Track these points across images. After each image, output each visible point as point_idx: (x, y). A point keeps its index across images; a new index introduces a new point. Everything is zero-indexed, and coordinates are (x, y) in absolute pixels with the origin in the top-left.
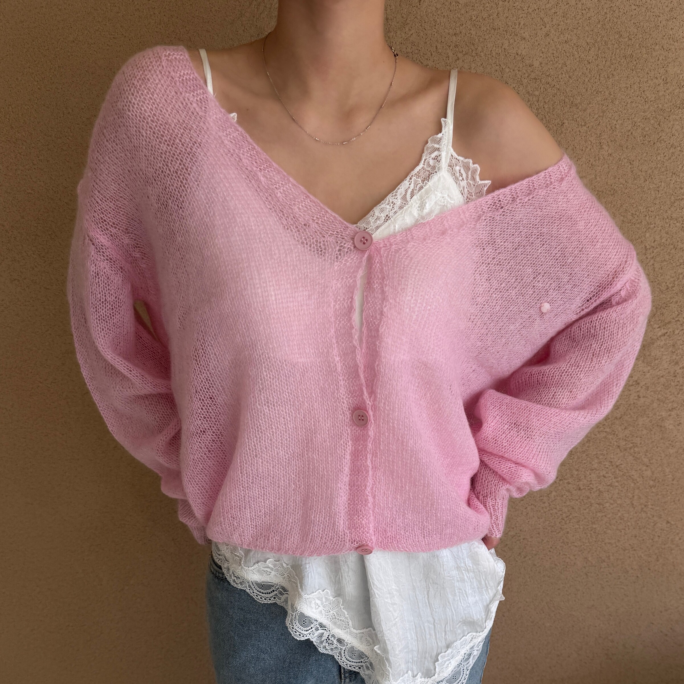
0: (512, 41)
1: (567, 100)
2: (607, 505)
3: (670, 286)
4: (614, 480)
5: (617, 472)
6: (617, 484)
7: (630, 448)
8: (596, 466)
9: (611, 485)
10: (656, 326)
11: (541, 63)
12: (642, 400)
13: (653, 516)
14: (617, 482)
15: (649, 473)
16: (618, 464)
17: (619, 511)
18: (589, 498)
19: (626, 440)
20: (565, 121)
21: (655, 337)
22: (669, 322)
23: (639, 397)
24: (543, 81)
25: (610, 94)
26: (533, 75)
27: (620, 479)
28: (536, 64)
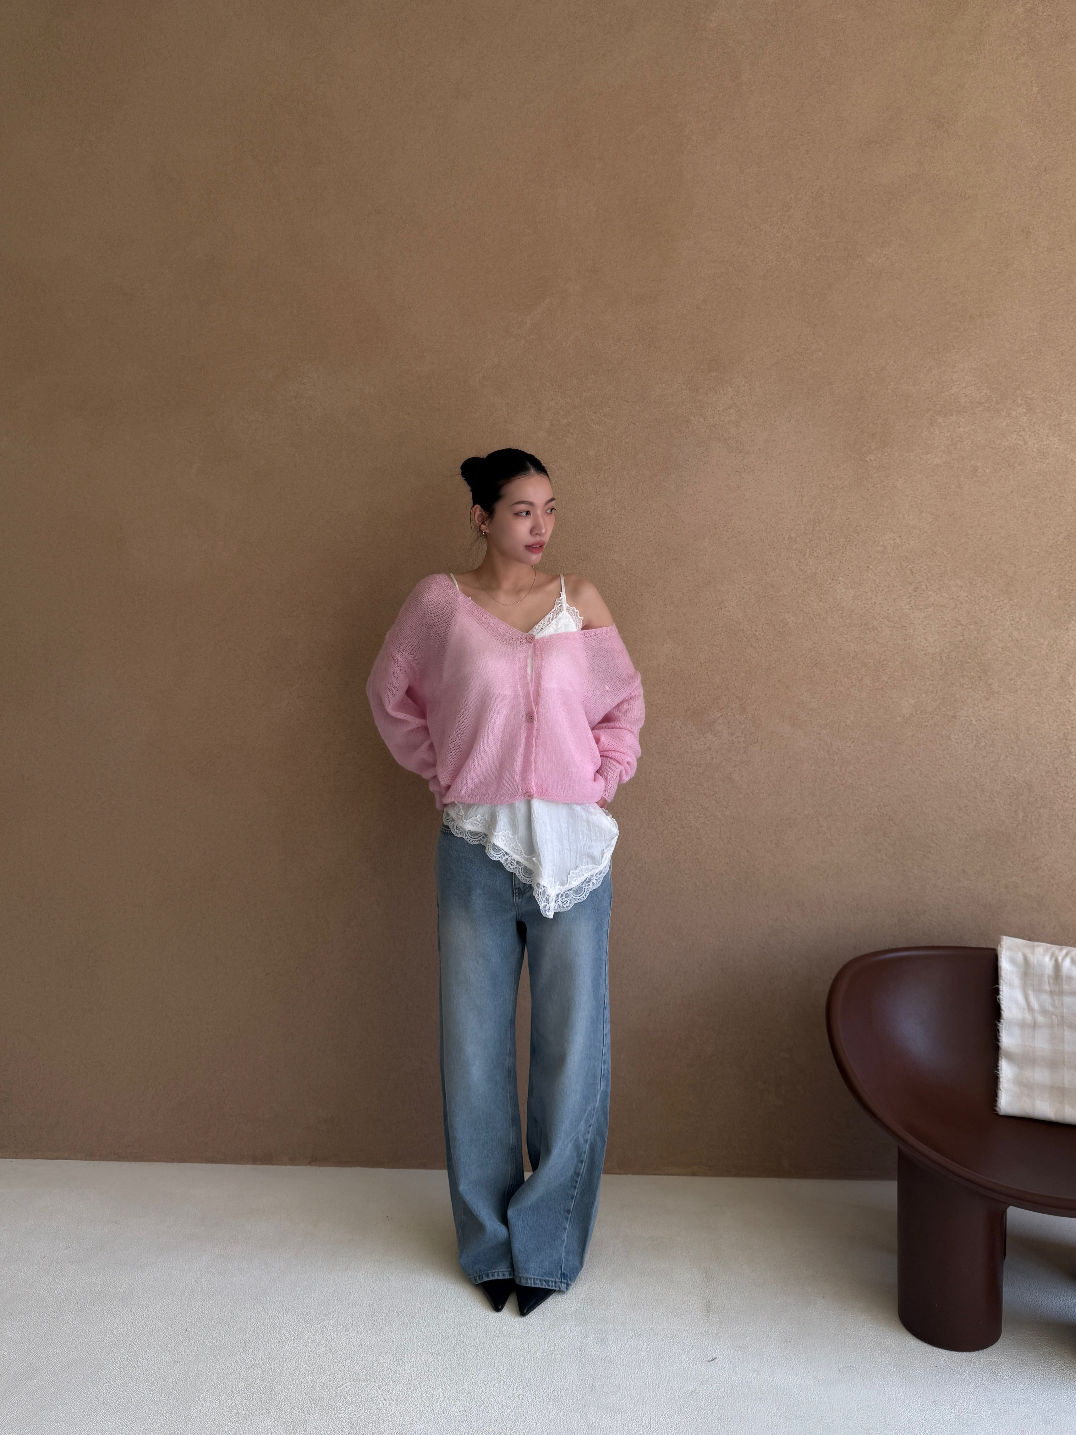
0: (609, 553)
1: (643, 582)
2: (704, 839)
3: (720, 685)
4: (706, 820)
5: (707, 813)
6: (708, 822)
7: (713, 795)
8: (691, 809)
9: (704, 823)
10: (715, 711)
11: (626, 564)
12: (715, 760)
13: (737, 847)
14: (708, 820)
15: (728, 813)
16: (706, 807)
17: (712, 843)
18: (690, 834)
19: (709, 789)
20: (644, 593)
21: (716, 718)
22: (723, 708)
23: (712, 758)
24: (629, 572)
25: (667, 578)
26: (622, 570)
27: (709, 818)
28: (624, 564)
